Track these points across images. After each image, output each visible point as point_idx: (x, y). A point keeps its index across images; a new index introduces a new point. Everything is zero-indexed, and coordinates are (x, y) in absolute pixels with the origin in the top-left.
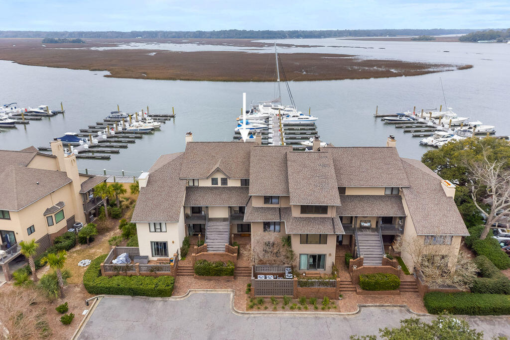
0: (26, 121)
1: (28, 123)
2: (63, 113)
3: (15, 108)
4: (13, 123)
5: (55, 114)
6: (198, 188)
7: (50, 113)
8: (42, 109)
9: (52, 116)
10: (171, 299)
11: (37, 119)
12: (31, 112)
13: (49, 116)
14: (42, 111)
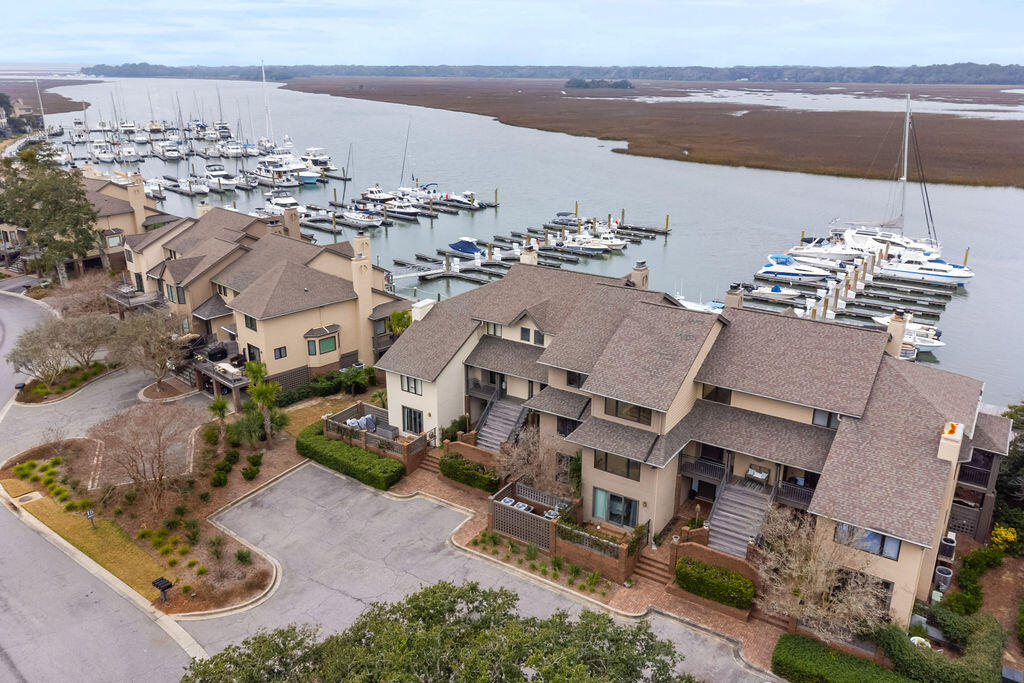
0: (434, 213)
1: (436, 217)
2: (495, 207)
3: (434, 192)
4: (415, 214)
5: (482, 207)
6: (499, 339)
7: (476, 204)
8: (466, 196)
9: (476, 210)
10: (386, 495)
11: (451, 213)
12: (452, 201)
13: (472, 210)
14: (466, 201)
